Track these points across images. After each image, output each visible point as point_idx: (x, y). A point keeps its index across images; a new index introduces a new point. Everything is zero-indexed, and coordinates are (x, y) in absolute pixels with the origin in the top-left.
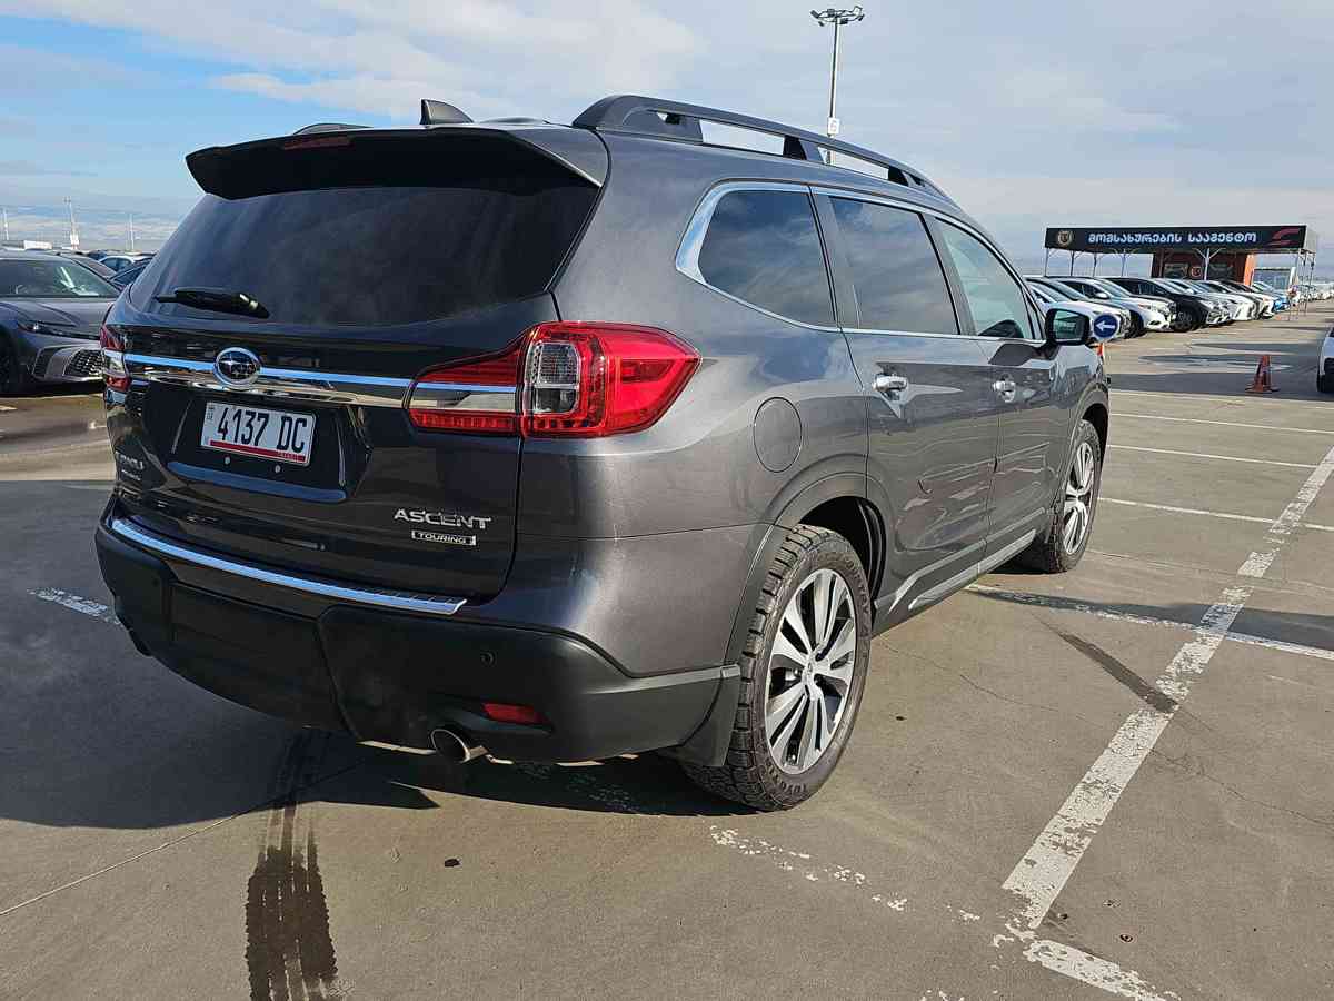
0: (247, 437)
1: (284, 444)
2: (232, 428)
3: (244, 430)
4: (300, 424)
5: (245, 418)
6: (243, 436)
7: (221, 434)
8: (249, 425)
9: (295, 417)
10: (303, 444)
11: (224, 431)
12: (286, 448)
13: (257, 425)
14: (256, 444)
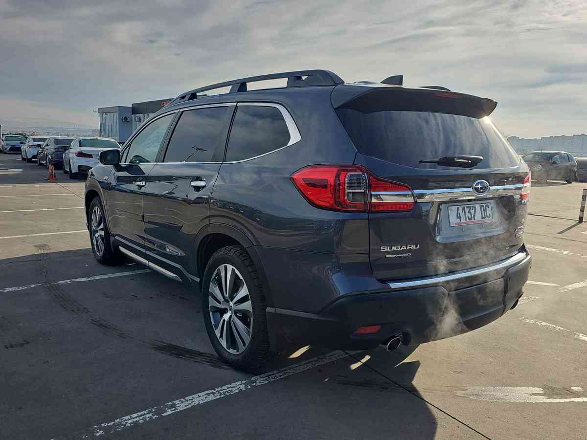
0: (470, 217)
1: (483, 216)
2: (462, 215)
3: (468, 215)
4: (487, 207)
5: (467, 210)
6: (468, 217)
7: (459, 219)
8: (469, 212)
9: (484, 205)
10: (490, 214)
11: (460, 218)
12: (485, 218)
13: (472, 211)
14: (474, 219)
